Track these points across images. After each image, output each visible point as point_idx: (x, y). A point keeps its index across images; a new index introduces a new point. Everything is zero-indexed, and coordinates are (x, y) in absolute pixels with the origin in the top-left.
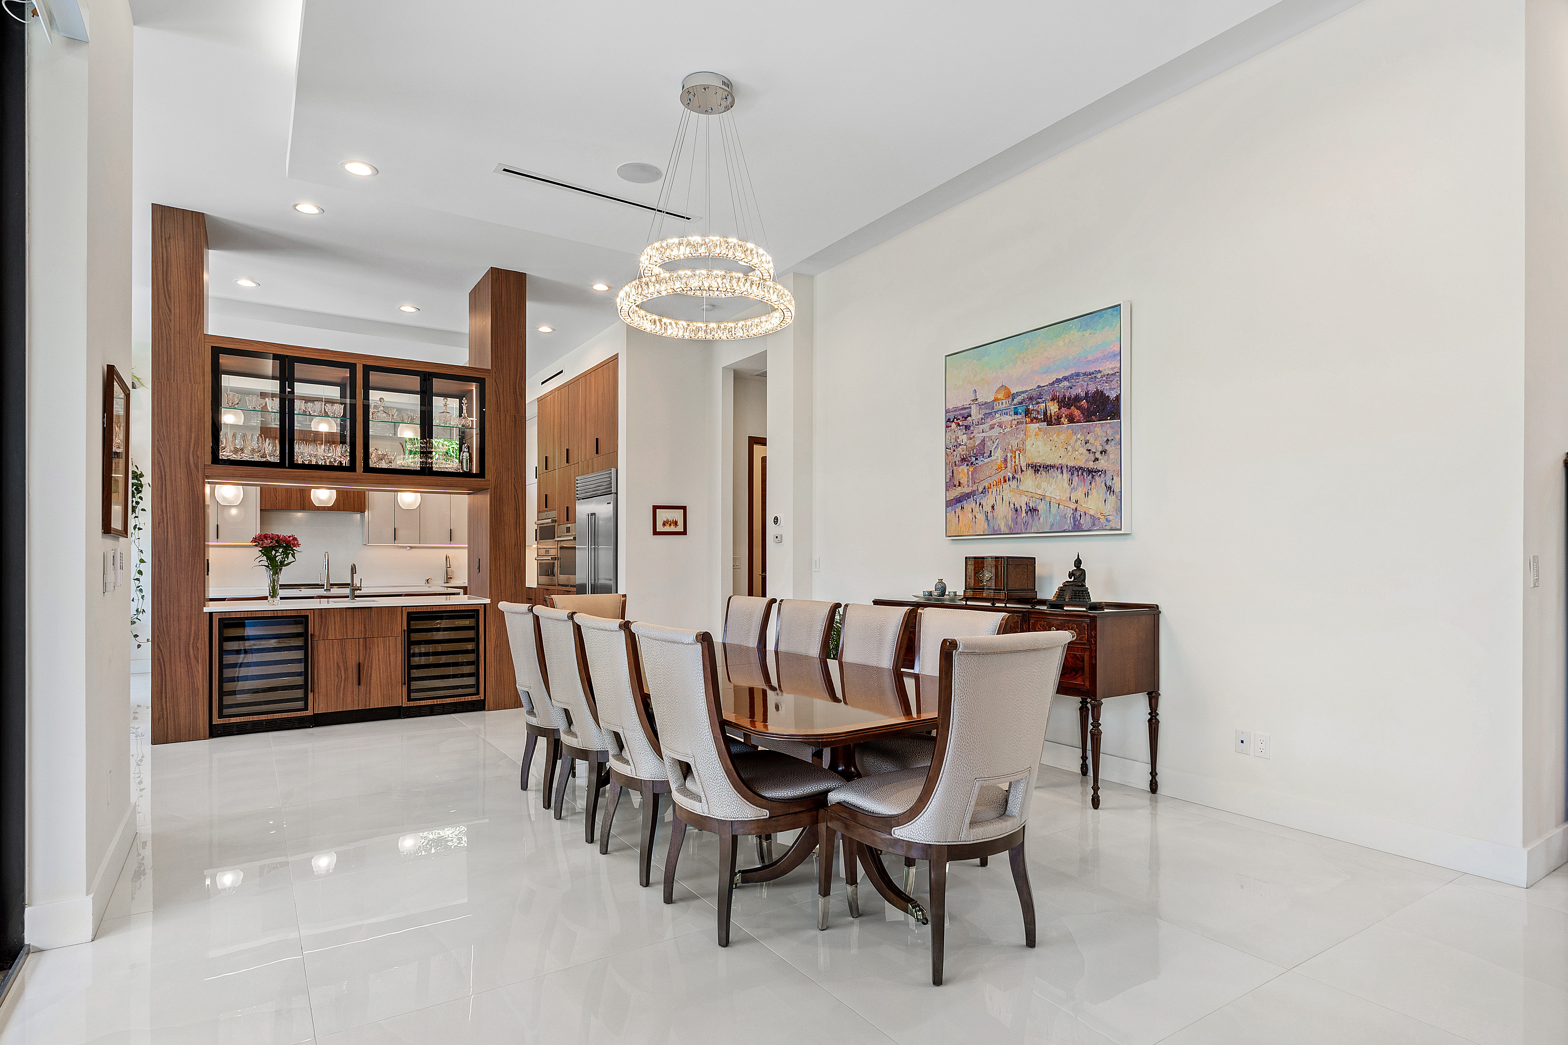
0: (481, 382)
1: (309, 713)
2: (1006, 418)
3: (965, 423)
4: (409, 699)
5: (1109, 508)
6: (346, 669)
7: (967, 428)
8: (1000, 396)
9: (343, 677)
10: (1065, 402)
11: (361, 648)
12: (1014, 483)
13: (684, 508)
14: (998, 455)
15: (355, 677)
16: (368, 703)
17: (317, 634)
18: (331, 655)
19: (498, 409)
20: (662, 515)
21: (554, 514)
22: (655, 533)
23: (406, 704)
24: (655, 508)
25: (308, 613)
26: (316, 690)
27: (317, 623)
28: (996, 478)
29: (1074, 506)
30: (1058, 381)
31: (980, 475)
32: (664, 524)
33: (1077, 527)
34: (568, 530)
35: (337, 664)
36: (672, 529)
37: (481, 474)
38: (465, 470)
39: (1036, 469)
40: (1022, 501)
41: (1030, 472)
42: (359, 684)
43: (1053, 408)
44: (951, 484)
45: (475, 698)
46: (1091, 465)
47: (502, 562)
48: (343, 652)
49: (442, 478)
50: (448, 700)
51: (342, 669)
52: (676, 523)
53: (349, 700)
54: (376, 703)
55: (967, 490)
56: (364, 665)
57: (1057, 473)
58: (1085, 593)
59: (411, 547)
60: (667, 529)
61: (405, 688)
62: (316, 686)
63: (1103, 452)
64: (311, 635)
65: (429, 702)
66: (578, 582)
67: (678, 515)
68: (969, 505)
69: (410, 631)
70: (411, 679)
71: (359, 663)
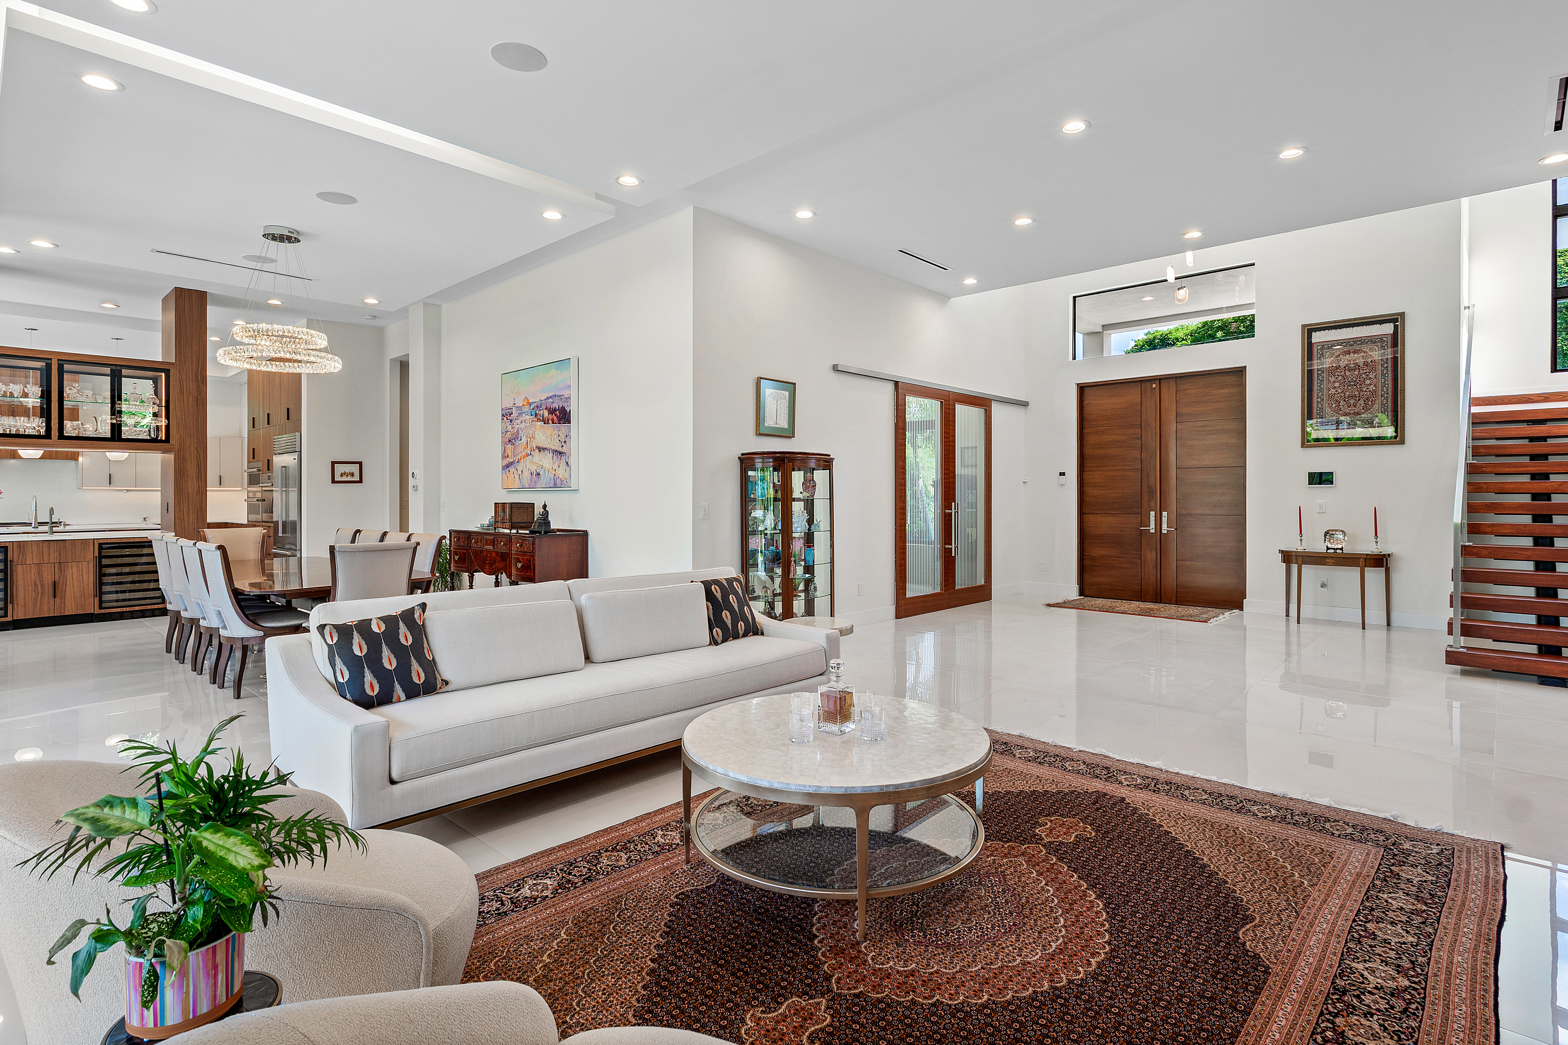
0: (167, 372)
1: (9, 619)
2: (528, 417)
3: (510, 418)
4: (101, 608)
5: (567, 475)
6: (42, 587)
7: (511, 421)
8: (525, 404)
9: (40, 592)
10: (552, 411)
11: (57, 570)
12: (530, 457)
13: (360, 463)
14: (524, 439)
15: (51, 592)
16: (63, 611)
17: (15, 559)
18: (29, 576)
19: (181, 392)
20: (339, 469)
21: (259, 464)
22: (333, 481)
23: (97, 611)
24: (333, 463)
25: (7, 544)
26: (15, 602)
27: (15, 552)
28: (524, 453)
29: (554, 473)
30: (548, 398)
31: (517, 452)
32: (342, 475)
33: (555, 486)
34: (269, 478)
35: (35, 583)
36: (349, 479)
37: (167, 440)
38: (152, 436)
39: (540, 449)
40: (534, 469)
41: (537, 450)
42: (55, 597)
43: (546, 414)
44: (505, 456)
45: (160, 606)
46: (560, 449)
47: (186, 505)
48: (40, 573)
49: (131, 443)
50: (137, 608)
51: (39, 586)
52: (352, 475)
53: (46, 609)
54: (70, 610)
55: (511, 460)
56: (59, 583)
57: (547, 452)
58: (548, 523)
59: (128, 490)
60: (344, 479)
61: (97, 600)
62: (15, 599)
63: (565, 442)
64: (11, 561)
65: (119, 610)
66: (274, 520)
67: (355, 469)
68: (512, 469)
69: (101, 557)
70: (101, 593)
71: (55, 582)
